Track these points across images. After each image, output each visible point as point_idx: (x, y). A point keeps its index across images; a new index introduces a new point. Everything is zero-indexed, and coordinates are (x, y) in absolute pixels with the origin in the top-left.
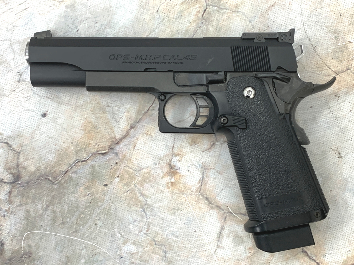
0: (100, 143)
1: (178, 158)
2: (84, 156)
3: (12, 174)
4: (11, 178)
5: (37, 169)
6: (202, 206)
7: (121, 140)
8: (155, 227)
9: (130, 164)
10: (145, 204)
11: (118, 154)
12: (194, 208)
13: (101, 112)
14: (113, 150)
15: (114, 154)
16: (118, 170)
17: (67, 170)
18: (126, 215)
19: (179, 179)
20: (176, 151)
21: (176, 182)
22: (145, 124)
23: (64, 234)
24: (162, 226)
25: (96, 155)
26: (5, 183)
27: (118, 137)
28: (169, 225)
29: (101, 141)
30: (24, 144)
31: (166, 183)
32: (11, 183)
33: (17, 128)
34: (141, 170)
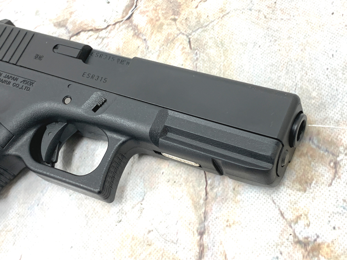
20: (290, 216)
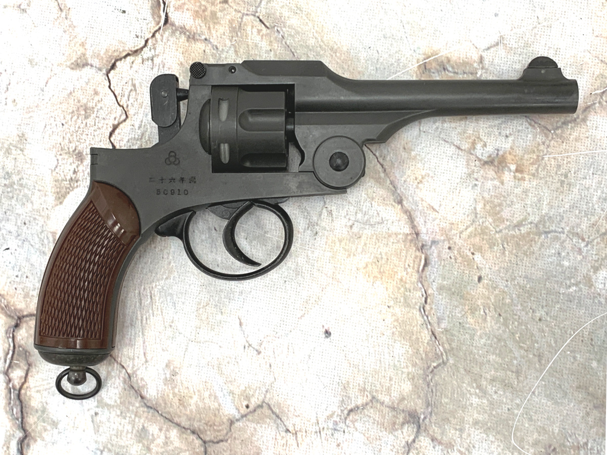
0: (405, 262)
1: (479, 146)
2: (417, 295)
3: (403, 424)
4: (409, 429)
5: (411, 380)
6: (575, 134)
7: (413, 227)
8: (580, 225)
9: (459, 226)
10: (537, 226)
11: (436, 240)
12: (573, 148)
13: (356, 242)
14: (426, 245)
15: (433, 248)
16: (462, 250)
17: (430, 333)
18: (543, 264)
19: (515, 156)
21: (519, 163)
22: (403, 179)
23: (537, 378)
24: (583, 213)
25: (424, 276)
26: (414, 441)
27: (407, 230)
28: (586, 201)
29: (403, 260)
30: (361, 384)
31: (513, 180)
32: (418, 432)
33: (331, 385)
34: (476, 214)
